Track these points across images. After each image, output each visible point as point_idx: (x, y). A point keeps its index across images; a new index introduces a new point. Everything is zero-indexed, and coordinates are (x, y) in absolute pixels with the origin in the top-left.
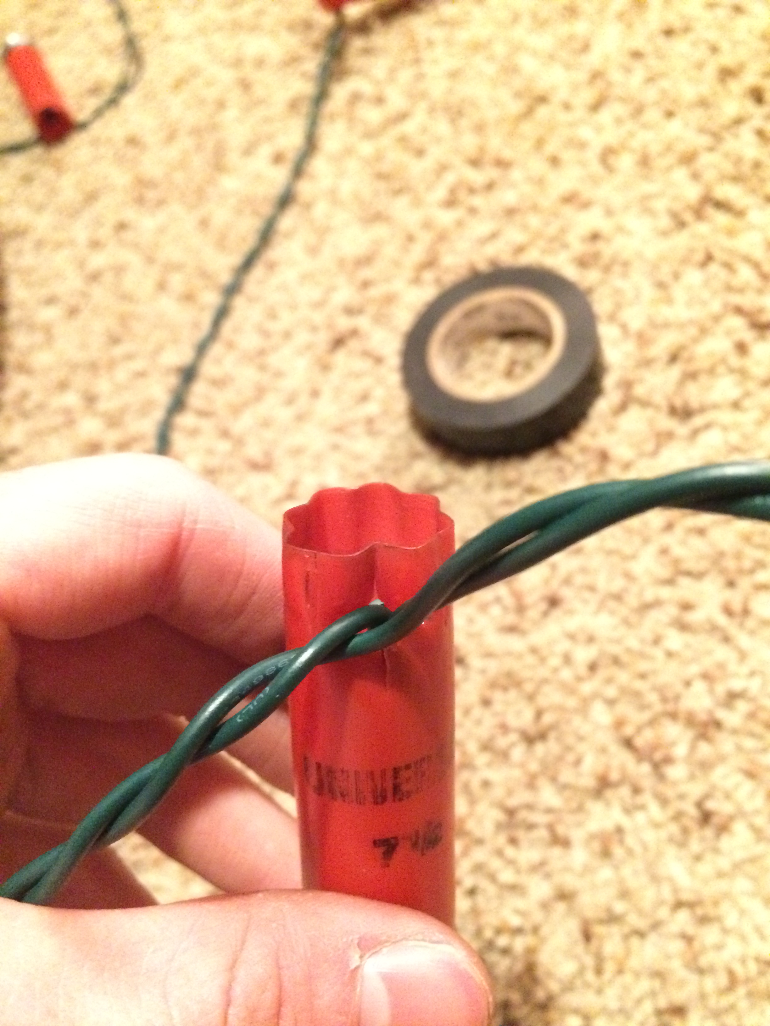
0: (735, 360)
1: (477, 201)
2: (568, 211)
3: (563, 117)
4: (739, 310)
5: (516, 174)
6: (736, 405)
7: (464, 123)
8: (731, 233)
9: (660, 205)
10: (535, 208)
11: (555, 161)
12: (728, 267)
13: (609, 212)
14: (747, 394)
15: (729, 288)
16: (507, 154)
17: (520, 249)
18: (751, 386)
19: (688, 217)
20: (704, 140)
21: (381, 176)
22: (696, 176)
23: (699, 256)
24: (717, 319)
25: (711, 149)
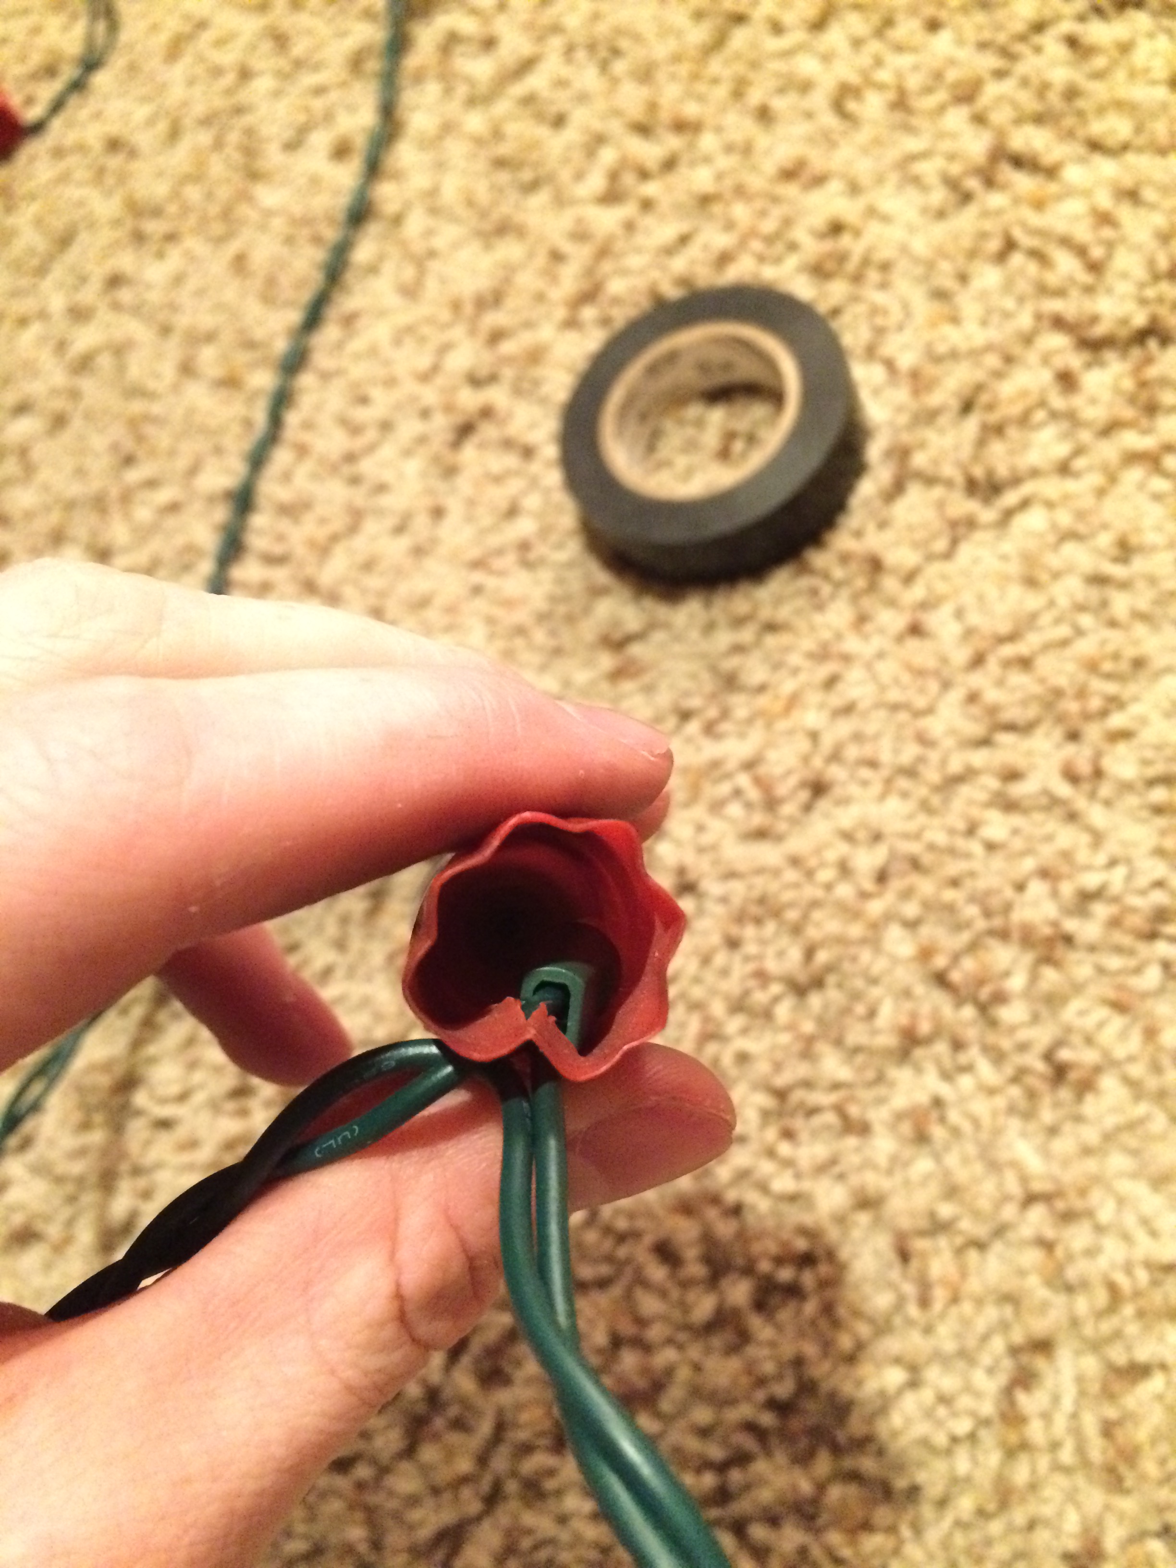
0: (1058, 402)
1: (651, 189)
2: (791, 190)
3: (773, 44)
4: (1059, 323)
5: (708, 142)
6: (1064, 469)
7: (620, 67)
8: (1039, 205)
9: (928, 169)
10: (740, 192)
11: (764, 115)
12: (1039, 256)
13: (854, 189)
14: (1079, 451)
15: (1043, 290)
16: (691, 110)
17: (724, 259)
18: (1085, 436)
19: (973, 184)
20: (990, 61)
21: (500, 163)
22: (979, 119)
23: (994, 245)
24: (1028, 339)
25: (1000, 74)
